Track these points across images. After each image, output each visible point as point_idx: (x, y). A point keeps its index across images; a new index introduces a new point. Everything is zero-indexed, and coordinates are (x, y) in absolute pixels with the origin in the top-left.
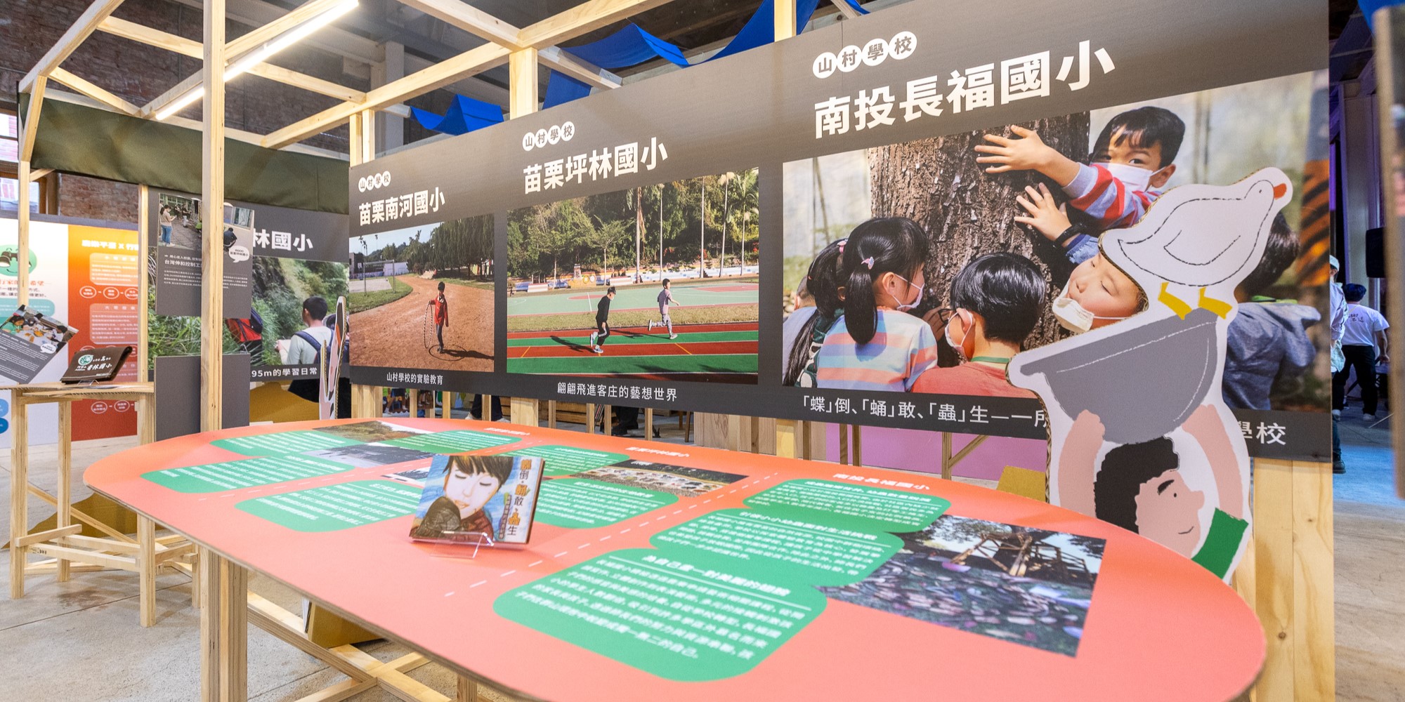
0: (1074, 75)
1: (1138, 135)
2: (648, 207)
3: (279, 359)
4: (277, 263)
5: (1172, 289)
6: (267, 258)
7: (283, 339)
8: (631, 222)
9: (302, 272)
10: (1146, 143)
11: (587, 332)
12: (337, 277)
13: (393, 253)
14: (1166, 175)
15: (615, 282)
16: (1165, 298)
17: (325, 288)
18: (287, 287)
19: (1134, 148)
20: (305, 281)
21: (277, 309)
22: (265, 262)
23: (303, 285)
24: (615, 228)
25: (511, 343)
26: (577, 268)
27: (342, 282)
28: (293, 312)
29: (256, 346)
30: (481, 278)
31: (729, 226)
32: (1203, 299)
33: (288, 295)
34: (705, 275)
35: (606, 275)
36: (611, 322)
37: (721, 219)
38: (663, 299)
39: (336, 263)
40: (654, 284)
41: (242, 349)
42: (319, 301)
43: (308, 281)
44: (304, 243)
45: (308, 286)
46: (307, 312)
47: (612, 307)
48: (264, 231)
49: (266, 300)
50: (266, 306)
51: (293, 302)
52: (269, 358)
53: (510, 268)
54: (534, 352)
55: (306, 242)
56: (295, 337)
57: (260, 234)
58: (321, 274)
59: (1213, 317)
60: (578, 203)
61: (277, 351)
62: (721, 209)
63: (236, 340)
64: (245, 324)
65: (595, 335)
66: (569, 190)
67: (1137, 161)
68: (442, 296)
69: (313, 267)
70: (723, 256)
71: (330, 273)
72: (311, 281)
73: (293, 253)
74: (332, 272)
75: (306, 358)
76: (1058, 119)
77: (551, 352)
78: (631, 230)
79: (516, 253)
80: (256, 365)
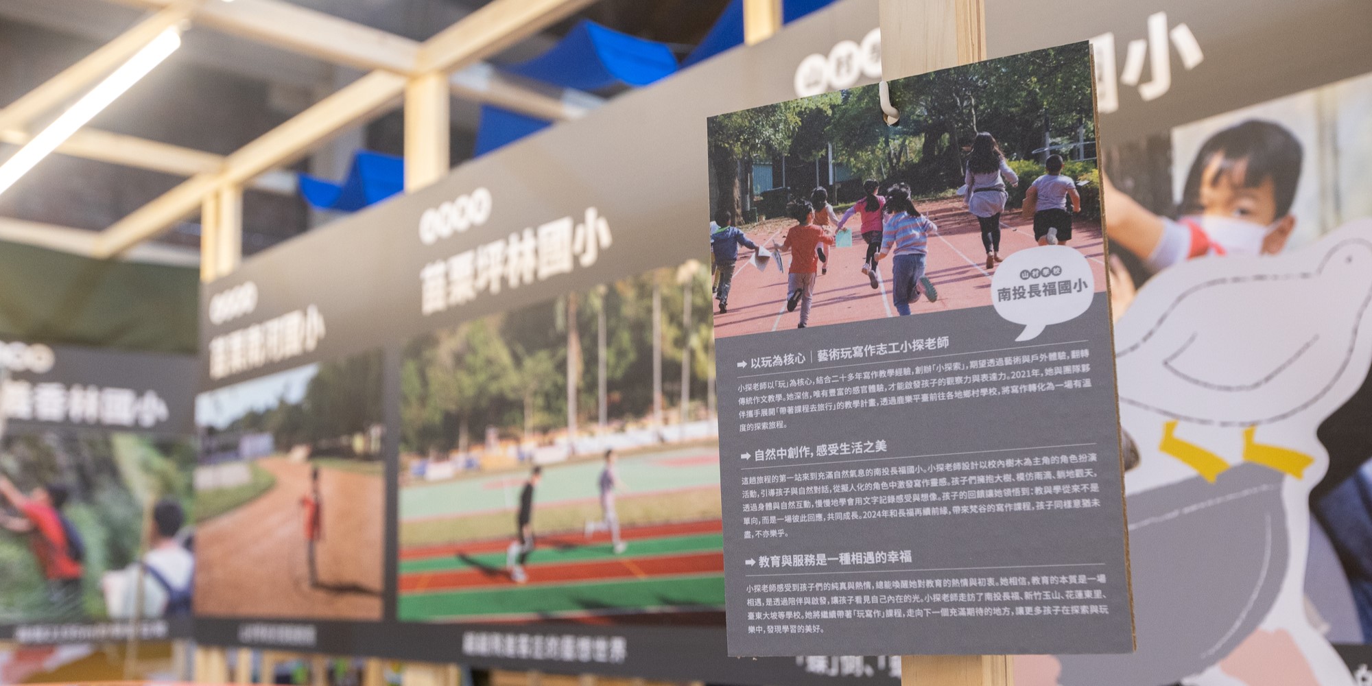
0: (1146, 75)
1: (1240, 167)
2: (585, 328)
3: (106, 606)
5: (1183, 432)
7: (113, 572)
8: (561, 353)
10: (1253, 180)
11: (501, 544)
13: (254, 421)
14: (1283, 233)
15: (544, 456)
16: (1172, 445)
19: (1239, 190)
24: (539, 363)
25: (407, 568)
26: (492, 434)
29: (73, 585)
30: (367, 457)
31: (693, 354)
32: (1250, 446)
34: (662, 440)
35: (530, 444)
36: (539, 524)
37: (681, 342)
38: (606, 482)
40: (591, 458)
42: (173, 508)
47: (539, 500)
53: (405, 440)
54: (437, 582)
56: (133, 569)
59: (1276, 478)
60: (493, 323)
61: (104, 592)
62: (680, 325)
64: (56, 546)
65: (515, 550)
66: (483, 303)
67: (1244, 212)
68: (316, 491)
70: (685, 404)
73: (136, 428)
75: (148, 609)
76: (1132, 147)
77: (457, 580)
78: (562, 367)
79: (413, 414)
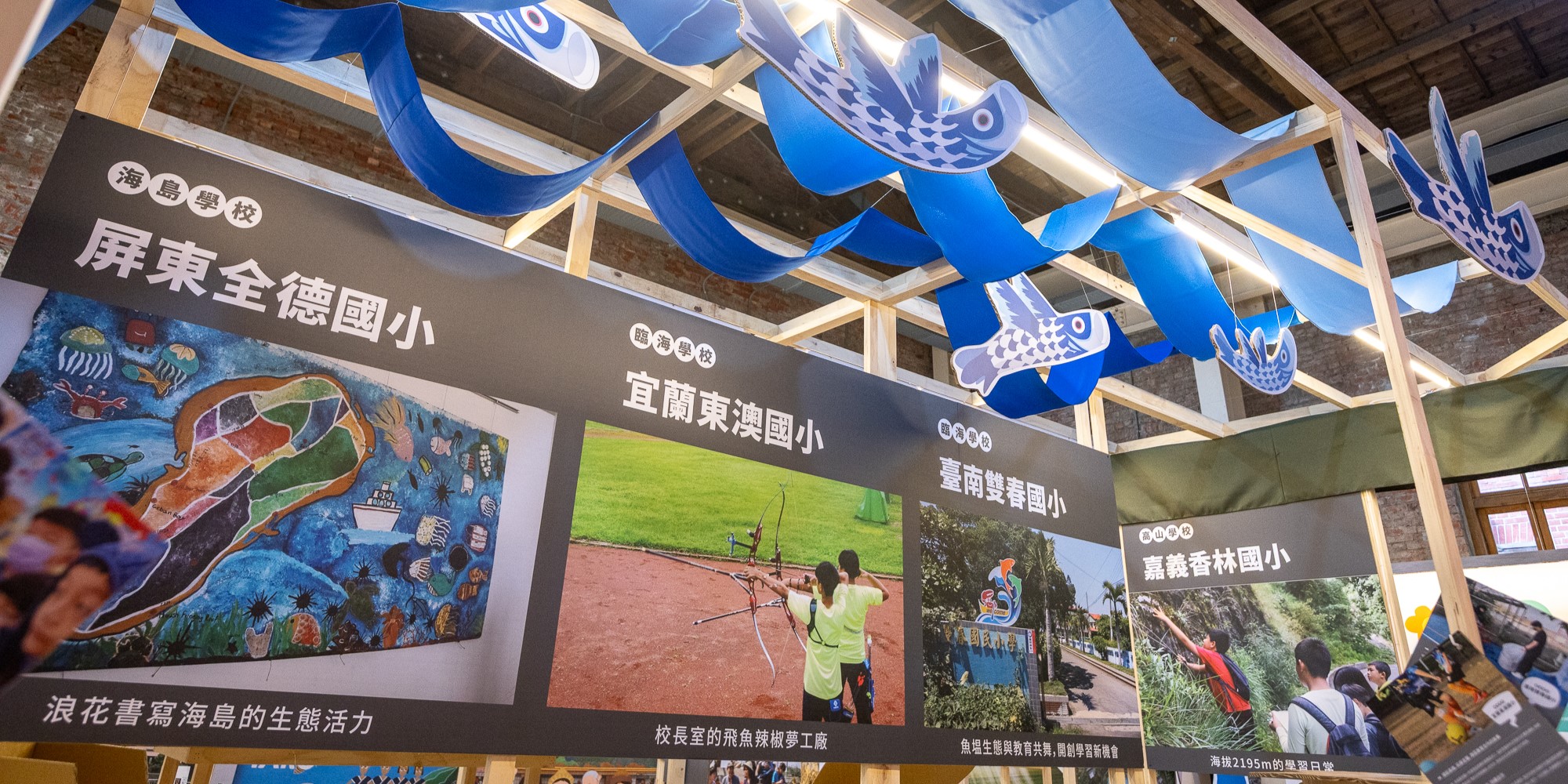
3: (1276, 741)
4: (1251, 593)
6: (1238, 587)
7: (1277, 710)
9: (1283, 601)
12: (1334, 603)
17: (1322, 623)
18: (1270, 627)
20: (1290, 615)
21: (1262, 662)
22: (1237, 594)
23: (1289, 621)
27: (1344, 611)
28: (1284, 666)
29: (1246, 719)
33: (1272, 639)
39: (1329, 580)
41: (1230, 724)
42: (1316, 646)
43: (1294, 613)
44: (1279, 556)
45: (1296, 623)
46: (1302, 665)
48: (1228, 550)
49: (1247, 650)
50: (1248, 658)
51: (1280, 651)
52: (1266, 740)
55: (1280, 554)
56: (1292, 706)
57: (1225, 555)
58: (1310, 601)
61: (1273, 729)
63: (1223, 710)
64: (1228, 685)
69: (1297, 590)
71: (1323, 598)
72: (1299, 615)
74: (1325, 595)
75: (1314, 746)
80: (1250, 749)
